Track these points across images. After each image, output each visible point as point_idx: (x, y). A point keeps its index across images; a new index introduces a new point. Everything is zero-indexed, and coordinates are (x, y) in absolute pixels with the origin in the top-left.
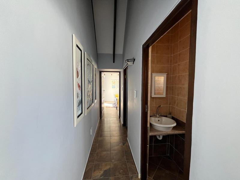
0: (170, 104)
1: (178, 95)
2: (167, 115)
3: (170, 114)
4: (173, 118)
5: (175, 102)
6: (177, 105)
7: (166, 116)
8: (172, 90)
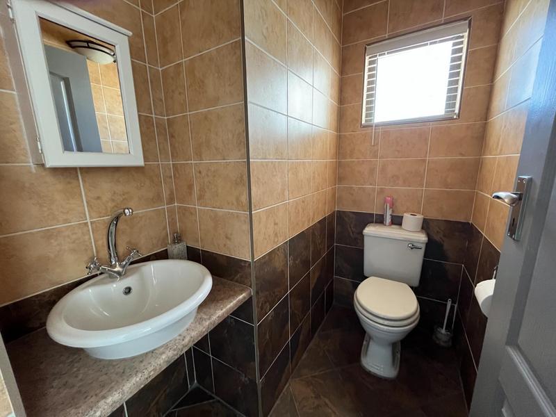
0: (171, 200)
1: (199, 155)
2: (169, 247)
3: (178, 239)
4: (194, 255)
5: (190, 187)
6: (201, 197)
7: (163, 256)
8: (172, 136)
